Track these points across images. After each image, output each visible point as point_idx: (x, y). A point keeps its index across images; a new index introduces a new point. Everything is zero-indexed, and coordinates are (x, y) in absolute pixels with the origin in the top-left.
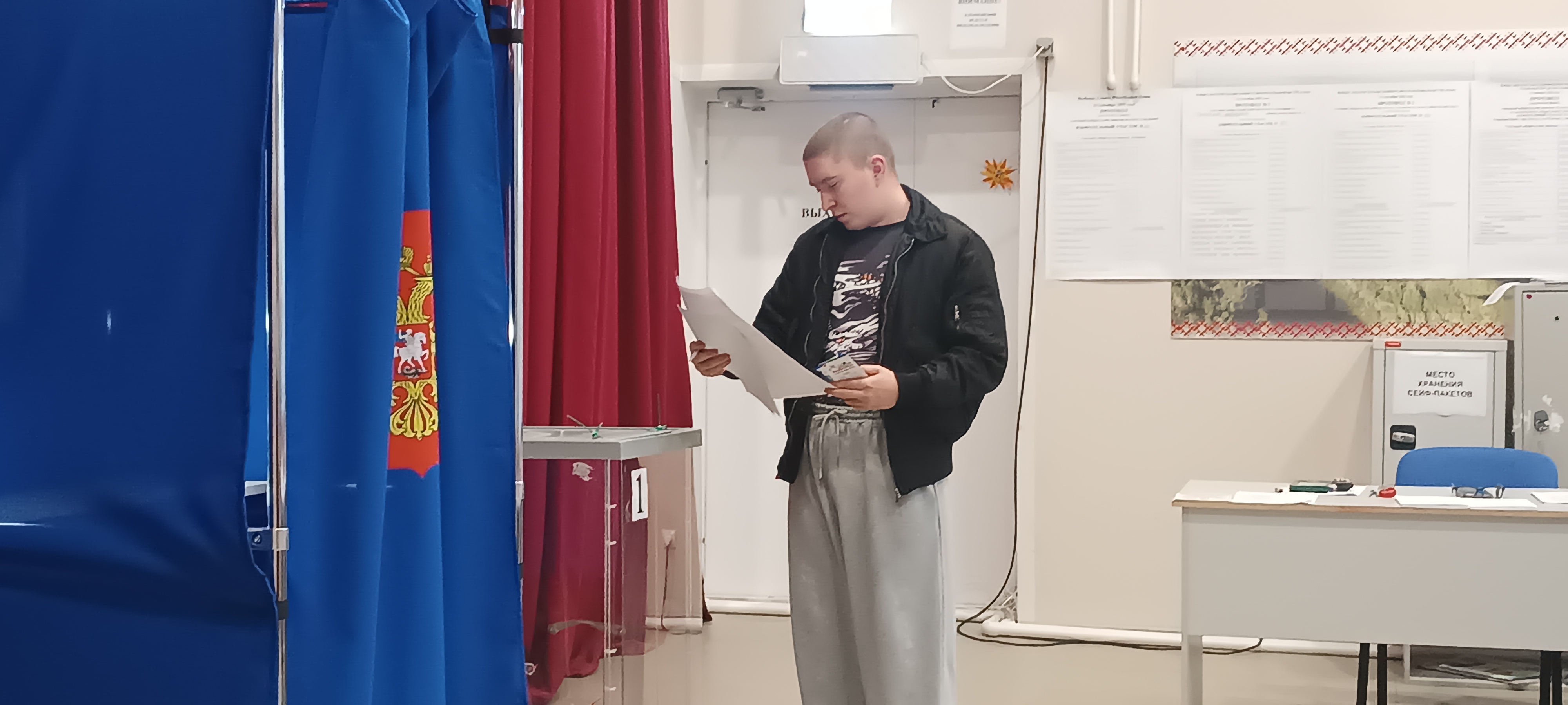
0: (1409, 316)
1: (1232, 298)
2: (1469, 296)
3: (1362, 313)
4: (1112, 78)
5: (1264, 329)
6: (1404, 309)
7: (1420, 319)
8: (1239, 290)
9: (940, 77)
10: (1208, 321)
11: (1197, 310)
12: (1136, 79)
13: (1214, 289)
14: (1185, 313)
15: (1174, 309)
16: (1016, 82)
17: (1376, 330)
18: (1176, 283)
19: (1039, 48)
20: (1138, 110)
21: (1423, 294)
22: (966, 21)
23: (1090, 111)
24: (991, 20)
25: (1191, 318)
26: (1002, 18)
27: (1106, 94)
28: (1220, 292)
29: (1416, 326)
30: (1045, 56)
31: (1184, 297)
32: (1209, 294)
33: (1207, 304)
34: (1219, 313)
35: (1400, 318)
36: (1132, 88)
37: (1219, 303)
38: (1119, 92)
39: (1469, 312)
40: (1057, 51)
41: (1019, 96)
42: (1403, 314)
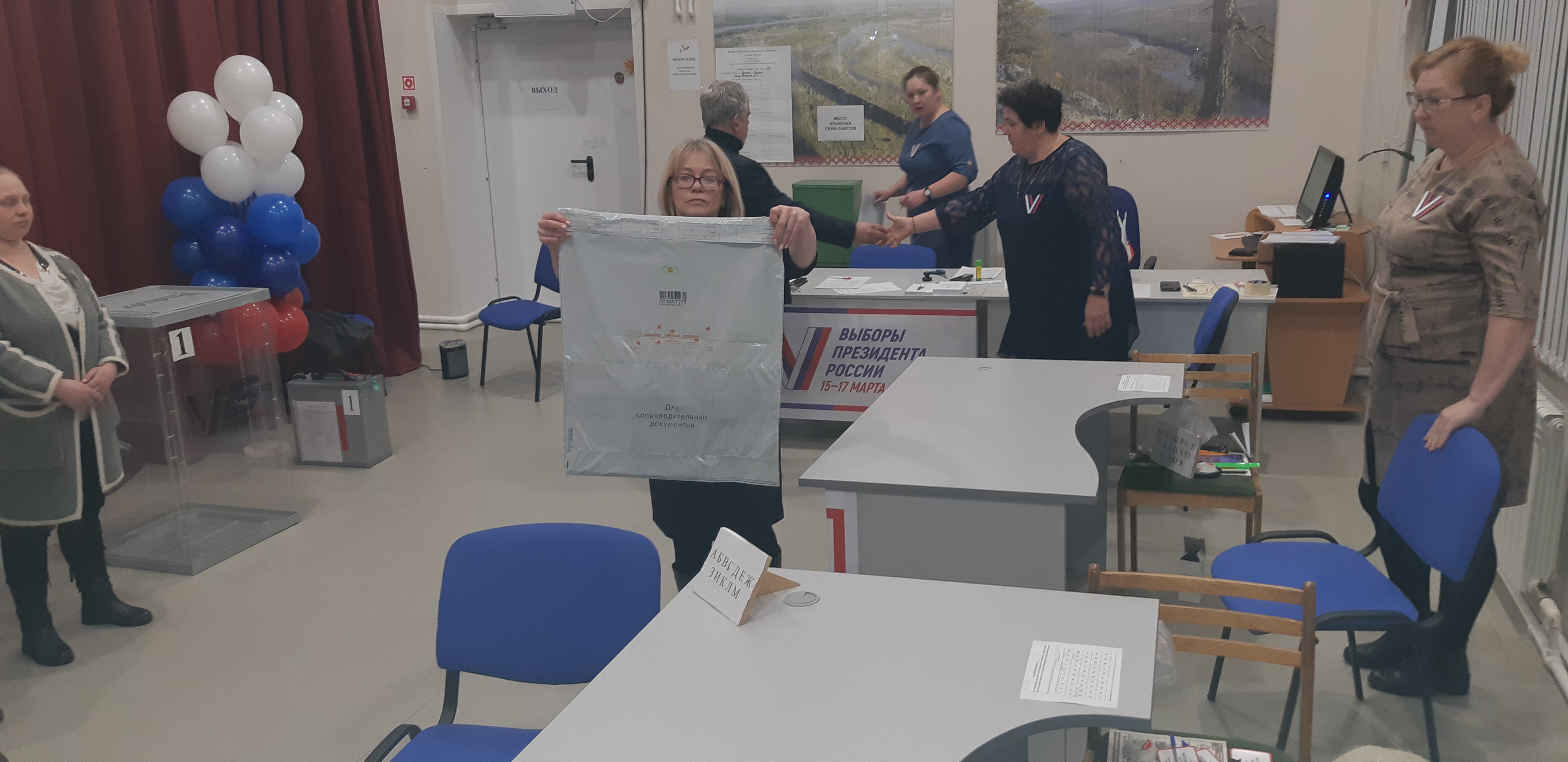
0: (846, 152)
2: (877, 139)
3: (821, 151)
4: (677, 10)
6: (842, 147)
7: (850, 153)
9: (582, 12)
12: (691, 10)
16: (626, 13)
23: (667, 28)
27: (676, 19)
29: (849, 157)
35: (840, 153)
36: (690, 16)
39: (877, 149)
41: (629, 22)
42: (841, 149)
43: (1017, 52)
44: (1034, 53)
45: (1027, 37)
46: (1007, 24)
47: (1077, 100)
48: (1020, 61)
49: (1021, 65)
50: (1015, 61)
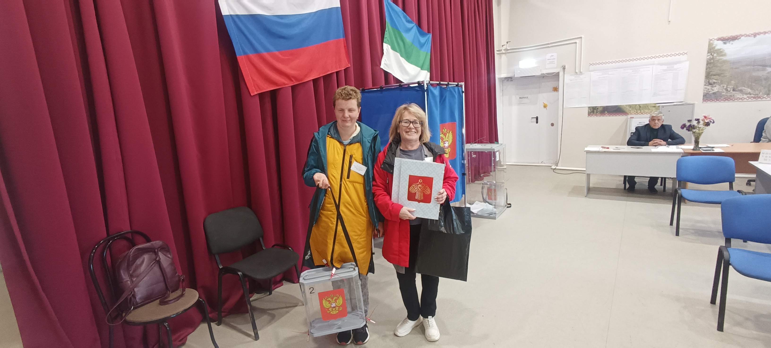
0: (637, 111)
1: (600, 109)
2: (650, 107)
3: (627, 111)
4: (577, 71)
5: (606, 115)
7: (639, 111)
8: (601, 108)
9: (544, 74)
10: (595, 114)
11: (593, 112)
12: (582, 71)
13: (596, 108)
14: (591, 113)
15: (588, 112)
16: (559, 73)
17: (629, 114)
18: (589, 107)
19: (563, 67)
20: (582, 76)
21: (640, 107)
22: (549, 63)
23: (573, 77)
24: (554, 62)
25: (592, 113)
26: (556, 62)
27: (576, 74)
28: (598, 109)
29: (638, 113)
30: (564, 68)
31: (590, 110)
32: (595, 109)
33: (595, 111)
34: (597, 112)
36: (581, 72)
37: (597, 111)
38: (578, 73)
40: (566, 67)
41: (559, 75)
42: (635, 110)
43: (714, 75)
44: (722, 75)
45: (720, 70)
46: (710, 66)
47: (741, 90)
48: (716, 78)
49: (716, 80)
50: (713, 79)
